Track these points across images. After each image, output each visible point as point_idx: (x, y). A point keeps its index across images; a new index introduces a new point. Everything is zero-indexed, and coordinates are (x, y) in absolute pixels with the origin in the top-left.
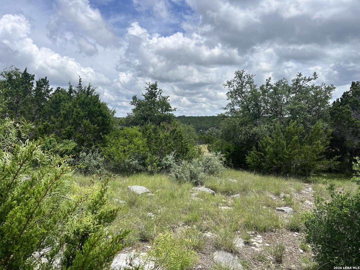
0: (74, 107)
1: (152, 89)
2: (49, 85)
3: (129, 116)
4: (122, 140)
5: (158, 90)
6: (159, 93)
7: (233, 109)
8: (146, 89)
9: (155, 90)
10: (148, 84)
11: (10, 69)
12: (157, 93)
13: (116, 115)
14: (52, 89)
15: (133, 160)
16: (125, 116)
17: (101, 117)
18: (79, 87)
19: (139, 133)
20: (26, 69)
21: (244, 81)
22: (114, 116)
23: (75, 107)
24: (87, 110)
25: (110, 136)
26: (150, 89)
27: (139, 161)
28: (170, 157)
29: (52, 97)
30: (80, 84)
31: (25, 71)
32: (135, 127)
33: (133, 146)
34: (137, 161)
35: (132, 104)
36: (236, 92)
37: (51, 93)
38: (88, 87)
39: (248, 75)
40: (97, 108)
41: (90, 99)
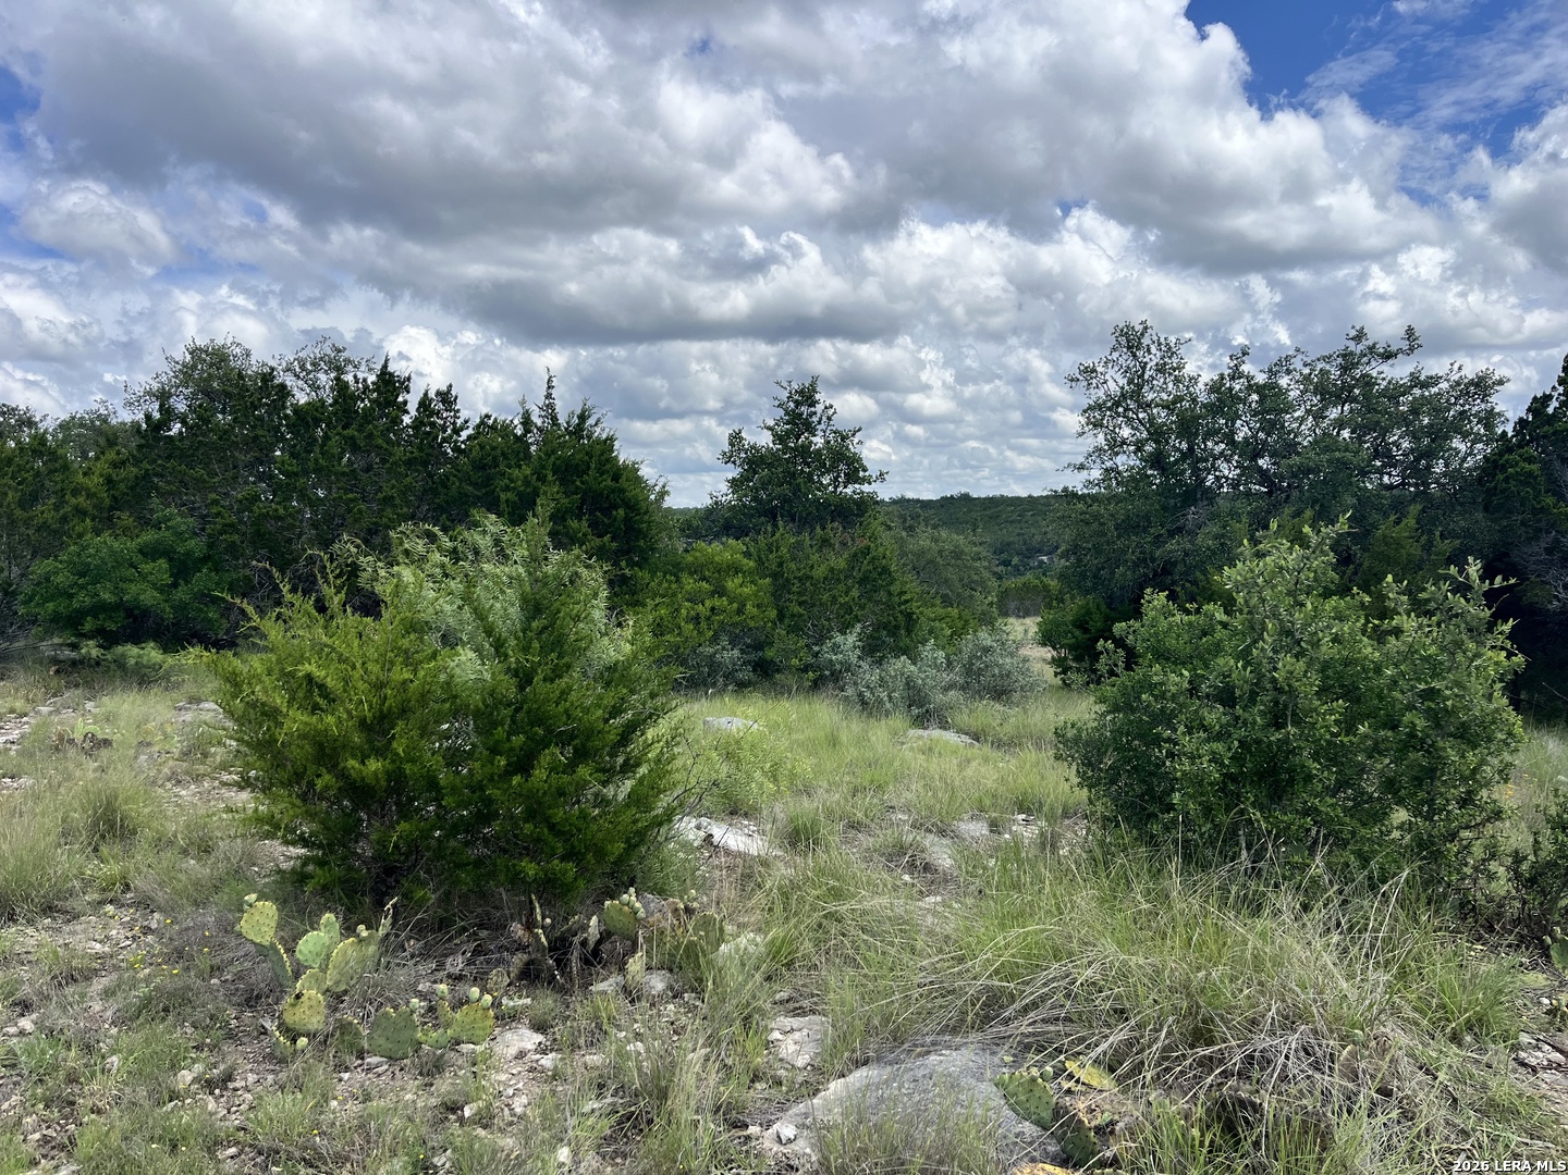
0: (538, 479)
1: (798, 404)
2: (458, 411)
3: (716, 503)
4: (689, 583)
5: (819, 408)
6: (824, 419)
7: (1112, 469)
8: (777, 403)
9: (810, 406)
10: (785, 384)
11: (317, 351)
12: (815, 419)
13: (670, 502)
14: (466, 422)
15: (724, 649)
16: (701, 501)
17: (621, 512)
18: (547, 406)
19: (746, 561)
20: (387, 361)
21: (1146, 363)
22: (665, 505)
23: (542, 479)
24: (577, 487)
25: (653, 573)
26: (792, 405)
27: (742, 651)
28: (850, 640)
29: (471, 450)
30: (549, 396)
31: (385, 366)
32: (731, 541)
33: (726, 603)
34: (736, 653)
35: (728, 458)
36: (1117, 404)
37: (464, 434)
38: (579, 412)
39: (1162, 340)
40: (609, 482)
41: (587, 454)
